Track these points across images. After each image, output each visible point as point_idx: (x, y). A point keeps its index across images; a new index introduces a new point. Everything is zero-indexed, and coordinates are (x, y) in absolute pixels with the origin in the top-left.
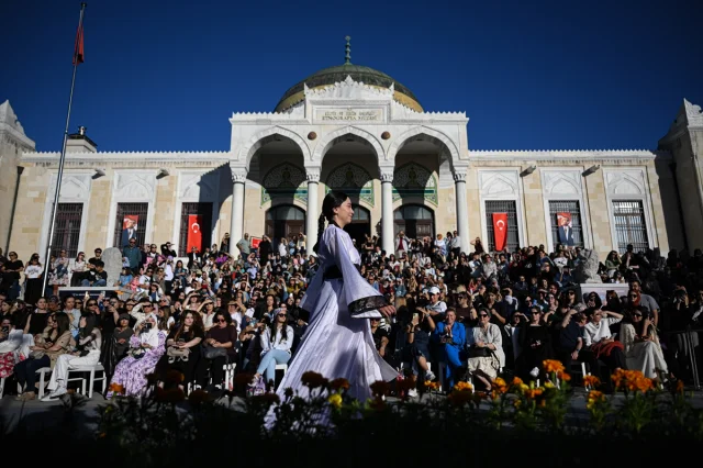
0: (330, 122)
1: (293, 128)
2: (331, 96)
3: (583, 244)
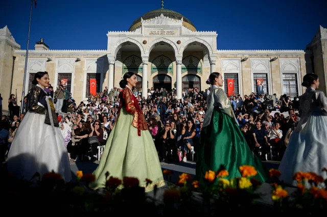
1: (136, 38)
2: (153, 23)
3: (268, 93)
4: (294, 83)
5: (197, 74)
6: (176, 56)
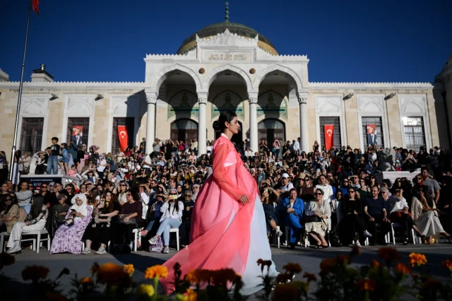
0: (214, 61)
1: (188, 65)
2: (215, 43)
3: (383, 146)
4: (420, 130)
5: (280, 118)
6: (248, 91)
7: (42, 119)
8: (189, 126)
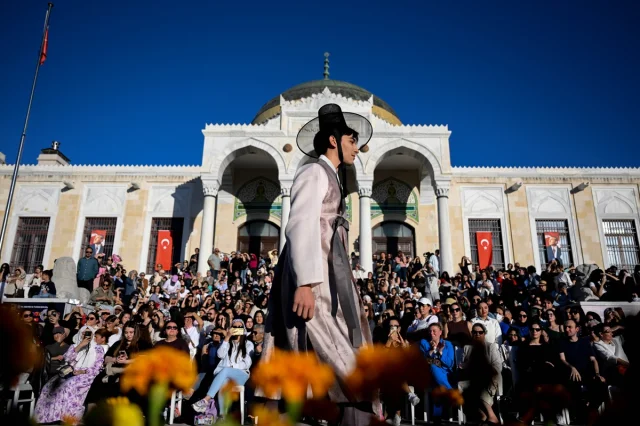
1: (267, 140)
2: (308, 107)
4: (630, 241)
5: (407, 221)
6: (358, 178)
7: (47, 220)
8: (266, 232)
